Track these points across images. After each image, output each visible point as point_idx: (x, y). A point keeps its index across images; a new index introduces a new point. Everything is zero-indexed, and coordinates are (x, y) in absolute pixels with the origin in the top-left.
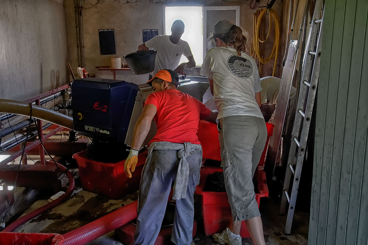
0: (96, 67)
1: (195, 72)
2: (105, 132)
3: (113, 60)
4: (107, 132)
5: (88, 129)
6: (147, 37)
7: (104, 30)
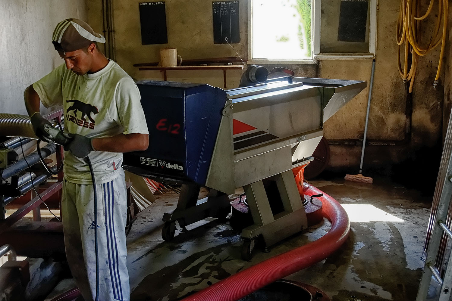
0: (135, 65)
2: (175, 166)
3: (164, 53)
4: (178, 167)
5: (147, 162)
6: (219, 14)
7: (148, 3)
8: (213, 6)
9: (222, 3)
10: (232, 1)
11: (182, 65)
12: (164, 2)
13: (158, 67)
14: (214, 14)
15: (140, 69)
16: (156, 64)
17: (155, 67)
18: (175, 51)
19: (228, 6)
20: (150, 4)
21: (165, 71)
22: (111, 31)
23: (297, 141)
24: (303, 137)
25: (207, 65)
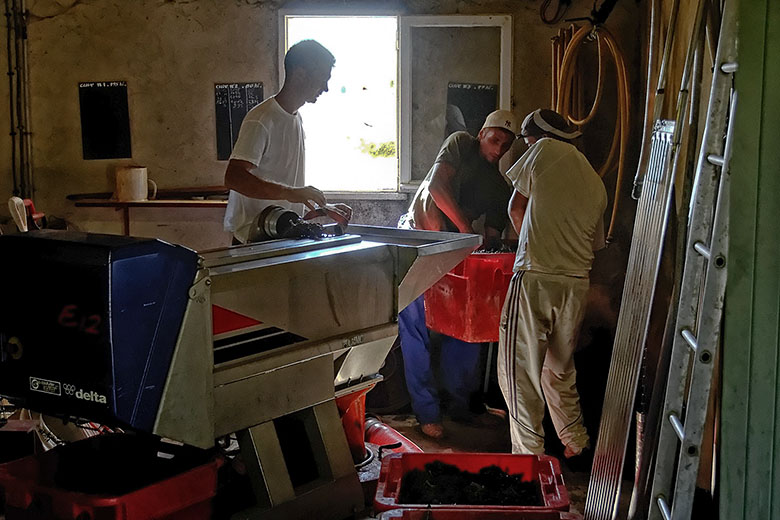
0: (69, 197)
1: (376, 215)
2: (92, 396)
3: (121, 175)
4: (99, 398)
5: (41, 387)
6: (227, 108)
7: (95, 84)
8: (216, 91)
9: (232, 86)
10: (250, 84)
11: (157, 198)
12: (125, 83)
13: (111, 200)
14: (217, 106)
15: (77, 205)
16: (109, 195)
17: (105, 201)
18: (143, 171)
19: (243, 91)
20: (99, 85)
21: (126, 208)
22: (26, 134)
23: (345, 346)
24: (357, 338)
25: (205, 199)
